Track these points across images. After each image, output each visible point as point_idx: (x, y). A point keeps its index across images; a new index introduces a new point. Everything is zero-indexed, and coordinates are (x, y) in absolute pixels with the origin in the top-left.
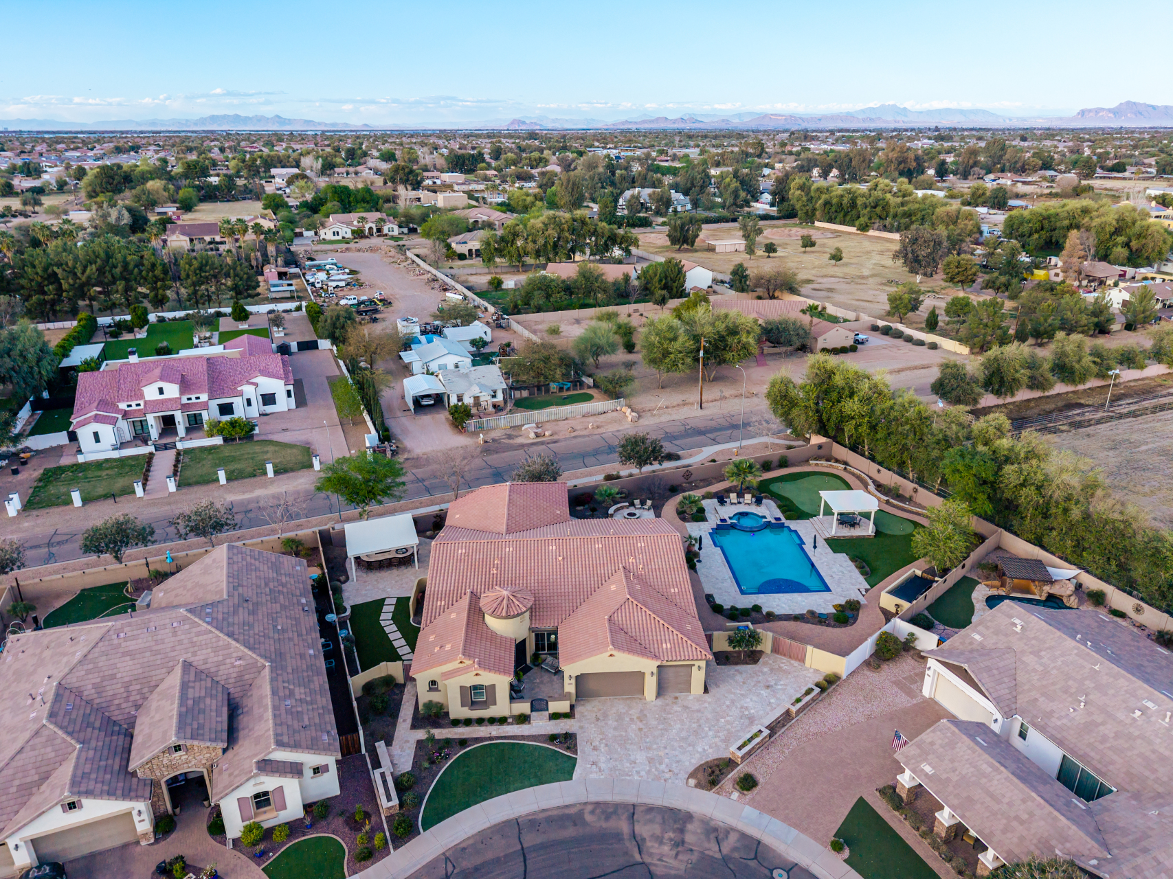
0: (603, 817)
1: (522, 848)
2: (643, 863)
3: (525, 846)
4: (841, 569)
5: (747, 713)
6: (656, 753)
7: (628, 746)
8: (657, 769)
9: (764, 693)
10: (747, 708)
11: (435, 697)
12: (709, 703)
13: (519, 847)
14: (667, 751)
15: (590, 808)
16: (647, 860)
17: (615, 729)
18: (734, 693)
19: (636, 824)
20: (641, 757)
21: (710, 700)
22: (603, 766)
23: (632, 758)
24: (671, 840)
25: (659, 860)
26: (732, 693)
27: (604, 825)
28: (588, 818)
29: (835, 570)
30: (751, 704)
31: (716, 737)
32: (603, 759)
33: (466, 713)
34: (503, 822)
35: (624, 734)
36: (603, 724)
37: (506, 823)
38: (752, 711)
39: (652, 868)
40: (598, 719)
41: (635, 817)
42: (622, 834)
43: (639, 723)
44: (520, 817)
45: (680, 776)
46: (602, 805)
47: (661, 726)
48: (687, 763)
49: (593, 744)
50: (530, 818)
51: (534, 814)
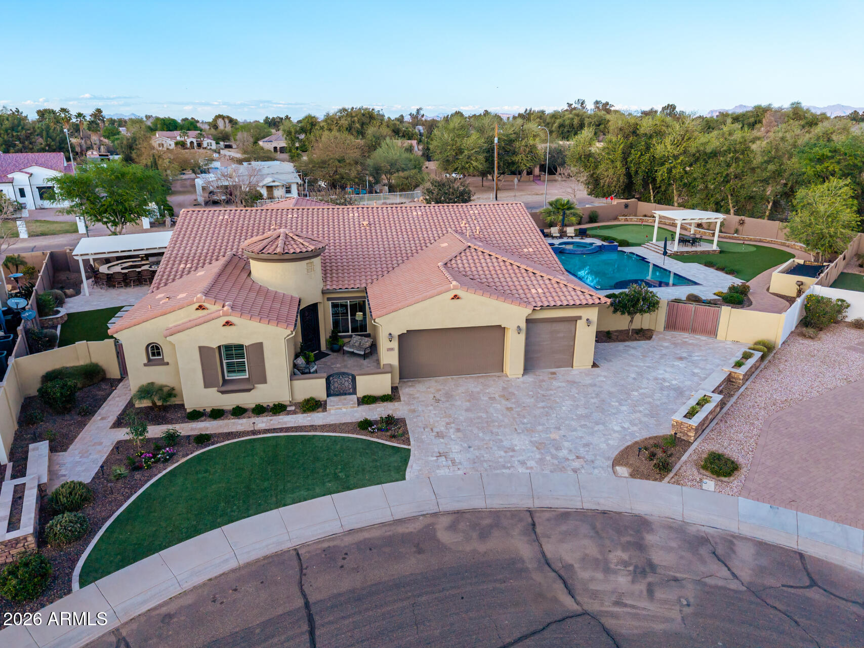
0: (475, 535)
1: (307, 605)
2: (585, 613)
3: (312, 600)
5: (667, 384)
6: (544, 435)
7: (495, 430)
8: (554, 457)
9: (679, 364)
10: (664, 380)
11: (159, 376)
12: (605, 377)
13: (300, 602)
14: (562, 432)
15: (445, 521)
16: (593, 606)
17: (467, 410)
18: (636, 366)
19: (543, 541)
20: (520, 442)
21: (604, 374)
22: (458, 457)
23: (506, 443)
24: (626, 564)
25: (617, 603)
26: (632, 366)
27: (482, 548)
28: (444, 537)
29: (693, 272)
30: (667, 376)
31: (635, 412)
32: (455, 448)
33: (213, 398)
34: (266, 558)
35: (484, 415)
36: (447, 405)
37: (275, 560)
38: (674, 382)
39: (609, 623)
40: (438, 401)
41: (539, 530)
42: (522, 560)
43: (504, 402)
44: (303, 545)
45: (597, 463)
46: (467, 516)
47: (541, 404)
48: (603, 446)
49: (435, 430)
50: (325, 545)
51: (333, 539)
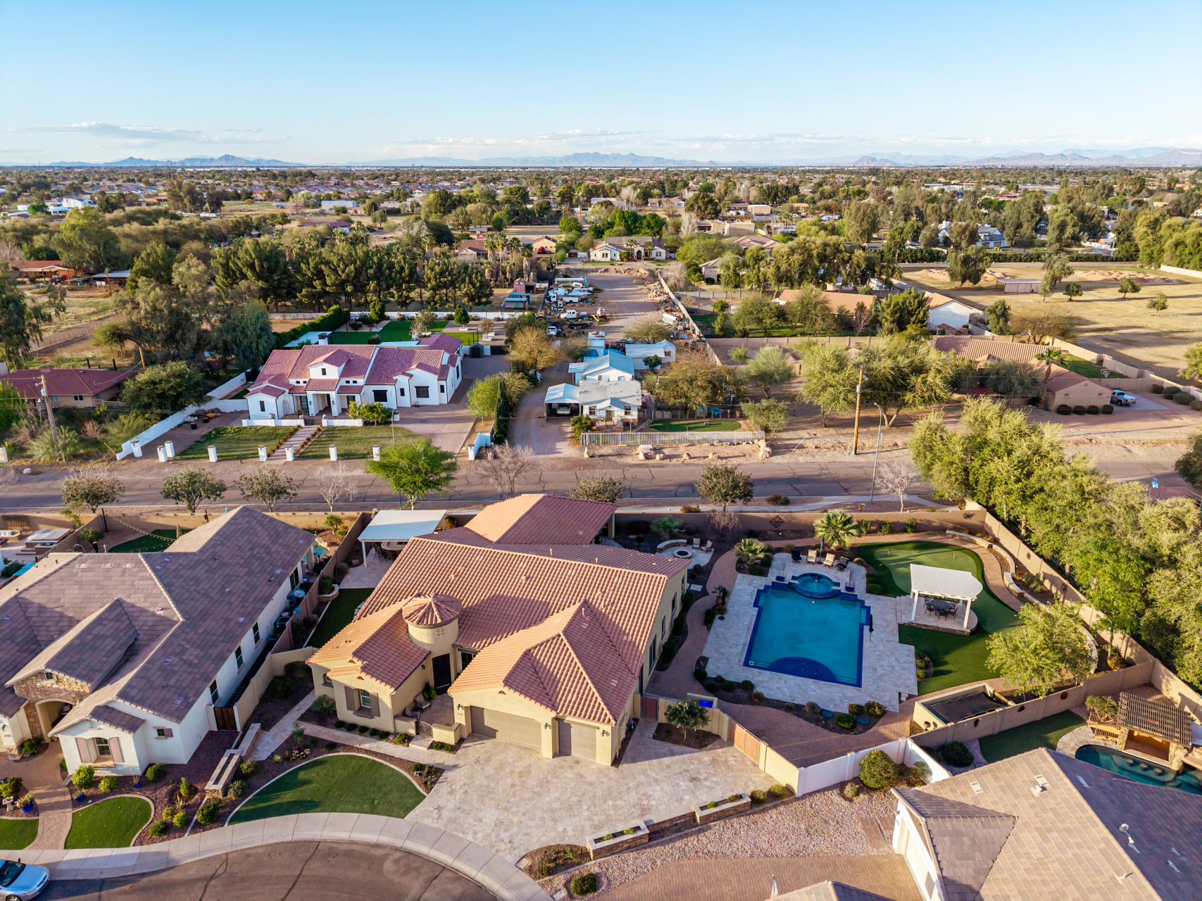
0: (402, 871)
1: (300, 875)
3: (304, 873)
4: (895, 663)
6: (510, 817)
7: (487, 800)
8: (498, 835)
9: (684, 785)
10: (649, 797)
11: (328, 693)
12: (609, 778)
13: (297, 873)
14: (523, 819)
15: (398, 855)
17: (488, 777)
18: (648, 776)
19: (430, 889)
20: (491, 816)
21: (612, 775)
22: (445, 814)
23: (482, 814)
26: (645, 774)
27: (397, 879)
28: (387, 865)
29: (885, 663)
30: (657, 794)
31: (590, 819)
32: (451, 806)
33: (351, 717)
34: (305, 841)
35: (492, 785)
36: (479, 768)
37: (306, 843)
40: (477, 762)
41: (436, 881)
42: (407, 895)
43: (516, 778)
44: (325, 841)
45: (517, 852)
46: (411, 857)
47: (538, 789)
48: (534, 840)
49: (453, 787)
50: (334, 845)
51: (339, 843)
